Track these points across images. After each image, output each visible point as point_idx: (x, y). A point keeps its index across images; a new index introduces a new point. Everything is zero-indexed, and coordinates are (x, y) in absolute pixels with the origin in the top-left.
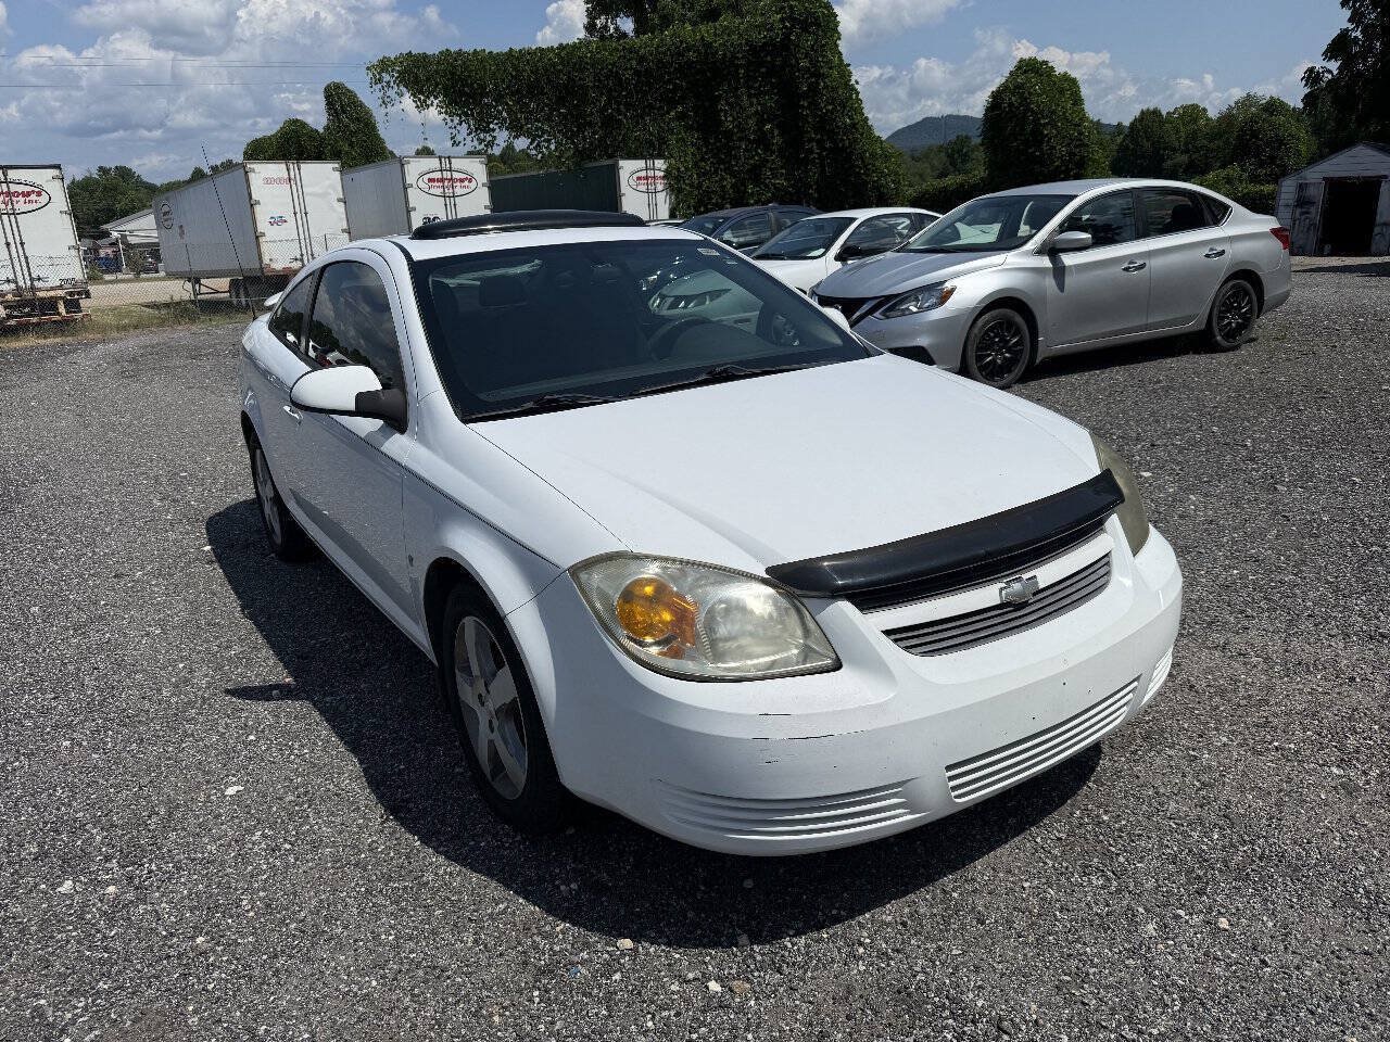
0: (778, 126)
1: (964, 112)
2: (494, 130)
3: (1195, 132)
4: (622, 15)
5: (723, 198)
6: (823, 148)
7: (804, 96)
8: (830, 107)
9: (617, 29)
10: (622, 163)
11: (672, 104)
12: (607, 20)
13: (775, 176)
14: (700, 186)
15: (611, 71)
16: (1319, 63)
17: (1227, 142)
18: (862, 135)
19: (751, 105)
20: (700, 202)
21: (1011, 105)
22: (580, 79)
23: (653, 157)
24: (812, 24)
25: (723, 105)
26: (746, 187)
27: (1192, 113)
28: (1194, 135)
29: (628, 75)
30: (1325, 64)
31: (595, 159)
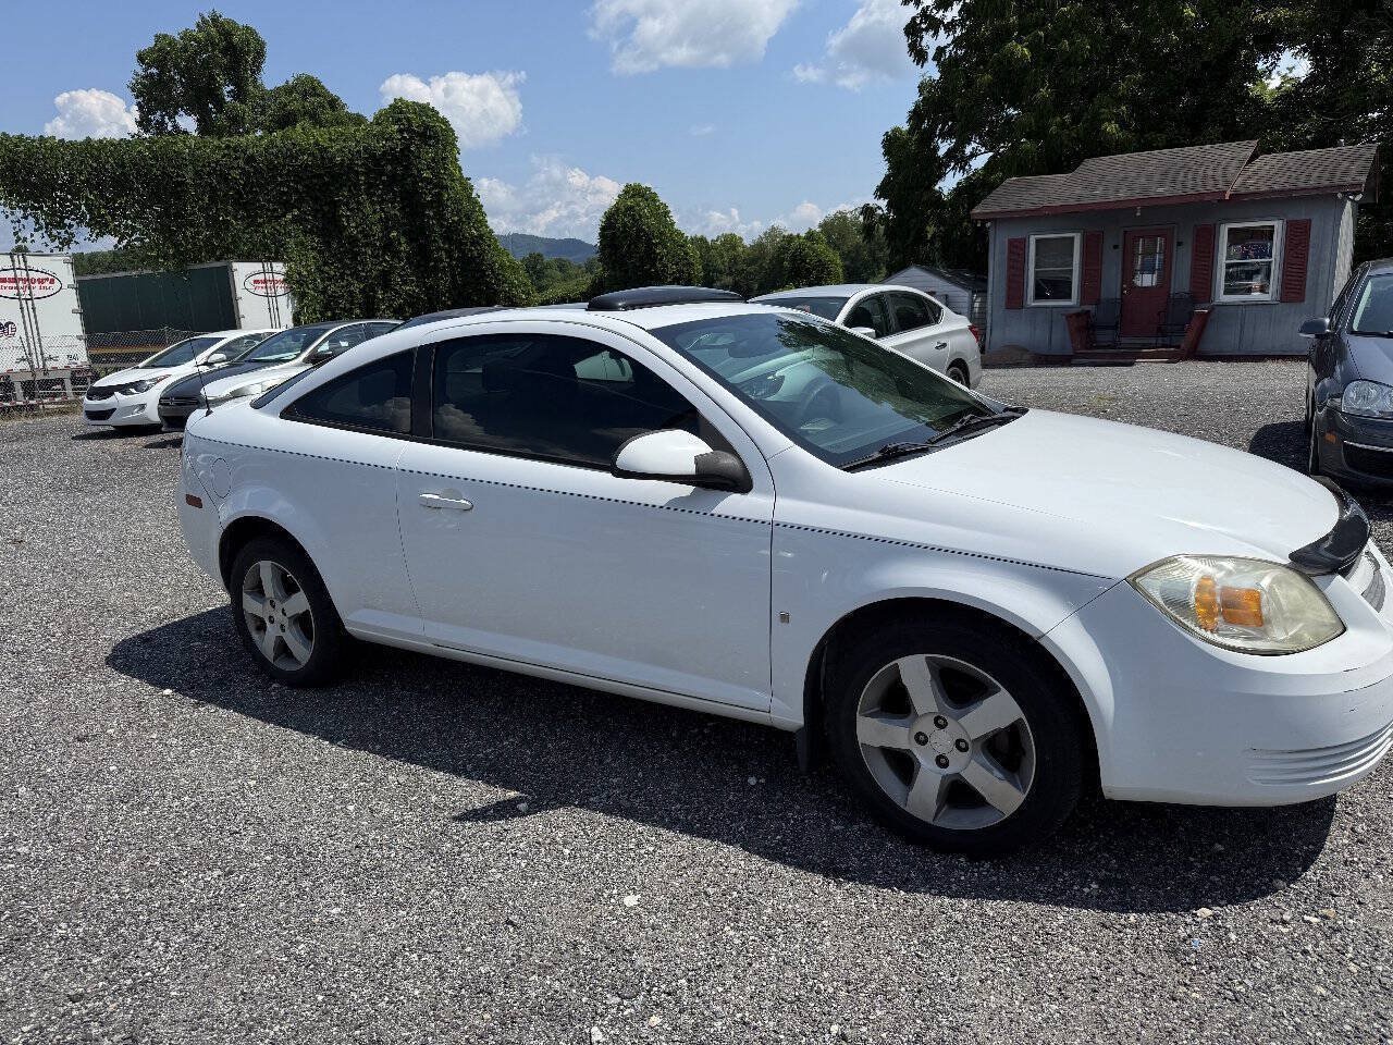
0: (404, 234)
1: (529, 232)
2: (71, 226)
3: (735, 258)
4: (182, 113)
5: (352, 303)
6: (450, 256)
7: (430, 205)
8: (456, 218)
9: (176, 127)
10: (236, 265)
11: (288, 207)
12: (163, 116)
13: (405, 283)
14: (324, 292)
15: (214, 169)
16: (873, 201)
17: (761, 267)
18: (489, 246)
19: (375, 212)
20: (327, 307)
21: (625, 225)
22: (178, 176)
23: (270, 260)
24: (430, 137)
25: (343, 211)
26: (376, 292)
27: (731, 242)
28: (734, 260)
29: (235, 174)
30: (876, 201)
31: (201, 262)
